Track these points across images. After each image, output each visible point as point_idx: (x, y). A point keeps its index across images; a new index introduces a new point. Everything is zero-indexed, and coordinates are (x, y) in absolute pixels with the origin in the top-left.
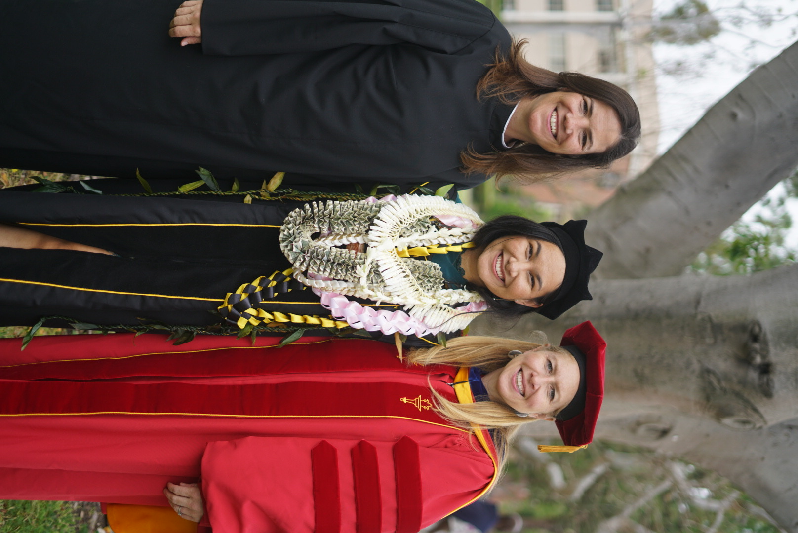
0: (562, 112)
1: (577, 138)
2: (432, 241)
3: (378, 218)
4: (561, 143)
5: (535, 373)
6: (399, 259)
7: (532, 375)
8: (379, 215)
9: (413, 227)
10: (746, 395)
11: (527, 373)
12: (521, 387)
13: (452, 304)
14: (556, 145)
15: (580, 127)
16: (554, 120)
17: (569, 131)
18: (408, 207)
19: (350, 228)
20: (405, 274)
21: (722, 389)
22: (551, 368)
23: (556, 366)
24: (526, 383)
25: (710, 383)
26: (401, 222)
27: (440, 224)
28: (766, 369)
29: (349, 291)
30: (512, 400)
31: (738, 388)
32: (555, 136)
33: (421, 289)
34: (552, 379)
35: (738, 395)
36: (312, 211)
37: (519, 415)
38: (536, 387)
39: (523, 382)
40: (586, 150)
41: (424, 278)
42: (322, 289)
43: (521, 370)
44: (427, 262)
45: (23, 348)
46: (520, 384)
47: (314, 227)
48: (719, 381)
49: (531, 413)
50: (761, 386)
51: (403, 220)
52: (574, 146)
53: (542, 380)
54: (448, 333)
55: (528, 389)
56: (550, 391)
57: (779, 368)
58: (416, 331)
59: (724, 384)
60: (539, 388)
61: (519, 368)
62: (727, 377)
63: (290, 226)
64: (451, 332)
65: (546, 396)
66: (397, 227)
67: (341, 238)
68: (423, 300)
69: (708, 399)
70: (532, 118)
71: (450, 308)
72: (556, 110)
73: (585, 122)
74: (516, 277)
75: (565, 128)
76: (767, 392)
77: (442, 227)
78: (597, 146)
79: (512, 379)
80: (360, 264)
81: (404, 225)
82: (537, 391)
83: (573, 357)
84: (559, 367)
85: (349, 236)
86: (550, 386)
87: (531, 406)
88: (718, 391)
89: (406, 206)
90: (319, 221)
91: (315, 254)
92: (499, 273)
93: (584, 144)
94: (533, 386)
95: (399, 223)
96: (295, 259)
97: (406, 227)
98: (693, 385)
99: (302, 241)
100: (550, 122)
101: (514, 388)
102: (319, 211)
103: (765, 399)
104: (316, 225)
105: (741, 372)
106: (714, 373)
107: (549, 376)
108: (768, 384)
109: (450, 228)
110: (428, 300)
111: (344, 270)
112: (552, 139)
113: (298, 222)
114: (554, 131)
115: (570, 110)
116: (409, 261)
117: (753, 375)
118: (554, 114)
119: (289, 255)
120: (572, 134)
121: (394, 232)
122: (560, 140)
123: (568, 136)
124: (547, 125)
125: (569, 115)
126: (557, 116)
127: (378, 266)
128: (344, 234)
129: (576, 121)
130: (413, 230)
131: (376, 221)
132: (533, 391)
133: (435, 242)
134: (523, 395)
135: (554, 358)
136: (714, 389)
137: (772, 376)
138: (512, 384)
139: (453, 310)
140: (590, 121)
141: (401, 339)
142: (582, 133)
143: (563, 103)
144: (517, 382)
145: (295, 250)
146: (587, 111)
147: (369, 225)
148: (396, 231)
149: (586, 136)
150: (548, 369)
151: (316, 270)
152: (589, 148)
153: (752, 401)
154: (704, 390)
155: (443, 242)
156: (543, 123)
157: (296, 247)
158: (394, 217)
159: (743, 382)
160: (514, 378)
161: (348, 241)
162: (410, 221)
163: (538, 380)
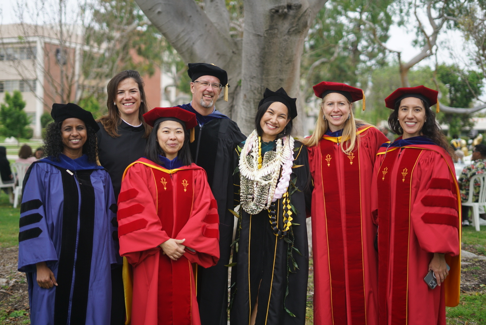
0: (124, 102)
1: (133, 94)
2: (256, 154)
3: (246, 176)
4: (136, 100)
5: (333, 111)
6: (262, 168)
7: (334, 112)
8: (245, 176)
9: (250, 163)
10: (300, 16)
11: (333, 114)
12: (338, 116)
13: (281, 146)
14: (137, 102)
15: (129, 94)
16: (127, 104)
17: (131, 98)
18: (242, 165)
19: (250, 187)
20: (267, 166)
21: (296, 26)
22: (332, 104)
23: (331, 102)
24: (337, 114)
25: (294, 31)
26: (248, 167)
27: (251, 151)
28: (289, 7)
29: (273, 187)
30: (343, 120)
31: (296, 19)
32: (134, 103)
33: (274, 160)
34: (336, 104)
35: (299, 19)
36: (243, 201)
37: (350, 118)
38: (339, 110)
39: (336, 116)
40: (138, 90)
41: (269, 159)
42: (272, 198)
43: (332, 116)
44: (264, 157)
45: (295, 316)
46: (337, 117)
47: (249, 201)
48: (293, 27)
49: (349, 113)
50: (297, 9)
51: (247, 167)
52: (136, 95)
53: (336, 108)
54: (294, 147)
55: (340, 113)
56: (340, 105)
57: (289, 1)
58: (291, 161)
59: (294, 25)
60: (339, 109)
61: (331, 117)
62: (292, 24)
63: (248, 210)
64: (294, 146)
65: (343, 106)
66: (249, 169)
67: (254, 190)
68: (278, 158)
69: (299, 32)
70: (127, 113)
71: (283, 147)
72: (123, 104)
73: (127, 92)
74: (278, 122)
75: (130, 100)
76: (299, 7)
77: (252, 150)
78: (135, 86)
79: (335, 120)
80: (261, 184)
81: (249, 166)
82: (340, 110)
83: (327, 95)
84: (331, 101)
85: (254, 187)
86: (338, 105)
87: (346, 113)
88: (297, 27)
89: (242, 166)
90: (247, 198)
91: (257, 201)
92: (274, 127)
93: (135, 91)
94: (338, 112)
95: (248, 168)
96: (260, 209)
97: (250, 165)
98: (294, 38)
99: (253, 206)
100: (129, 106)
101: (339, 119)
102: (243, 199)
103: (302, 7)
104: (248, 200)
105: (290, 18)
106: (290, 29)
107: (335, 105)
108: (296, 6)
109: (253, 147)
110: (278, 156)
111: (264, 190)
112: (135, 104)
113: (246, 207)
114: (132, 104)
115: (123, 99)
116: (263, 164)
117: (292, 12)
118: (125, 104)
119: (258, 211)
120: (132, 97)
121: (251, 170)
122: (135, 101)
123: (133, 98)
124: (130, 107)
125: (125, 99)
126: (126, 103)
127: (263, 177)
128: (253, 189)
129: (127, 95)
130: (251, 162)
131: (247, 177)
132: (340, 111)
133: (257, 153)
134: (342, 115)
135: (328, 102)
136: (296, 29)
137: (293, 5)
138: (336, 120)
139: (284, 146)
140: (126, 90)
141: (295, 166)
142: (131, 93)
143: (121, 102)
144: (336, 118)
145: (256, 209)
146: (123, 92)
147: (248, 180)
148: (251, 169)
149: (132, 91)
150: (332, 105)
151: (263, 201)
152: (137, 89)
153: (302, 13)
154: (296, 34)
155: (257, 150)
156: (129, 109)
157: (255, 208)
158: (246, 170)
159: (294, 17)
160: (335, 119)
161: (255, 187)
162: (247, 164)
163: (336, 110)
